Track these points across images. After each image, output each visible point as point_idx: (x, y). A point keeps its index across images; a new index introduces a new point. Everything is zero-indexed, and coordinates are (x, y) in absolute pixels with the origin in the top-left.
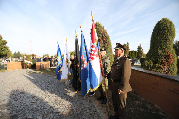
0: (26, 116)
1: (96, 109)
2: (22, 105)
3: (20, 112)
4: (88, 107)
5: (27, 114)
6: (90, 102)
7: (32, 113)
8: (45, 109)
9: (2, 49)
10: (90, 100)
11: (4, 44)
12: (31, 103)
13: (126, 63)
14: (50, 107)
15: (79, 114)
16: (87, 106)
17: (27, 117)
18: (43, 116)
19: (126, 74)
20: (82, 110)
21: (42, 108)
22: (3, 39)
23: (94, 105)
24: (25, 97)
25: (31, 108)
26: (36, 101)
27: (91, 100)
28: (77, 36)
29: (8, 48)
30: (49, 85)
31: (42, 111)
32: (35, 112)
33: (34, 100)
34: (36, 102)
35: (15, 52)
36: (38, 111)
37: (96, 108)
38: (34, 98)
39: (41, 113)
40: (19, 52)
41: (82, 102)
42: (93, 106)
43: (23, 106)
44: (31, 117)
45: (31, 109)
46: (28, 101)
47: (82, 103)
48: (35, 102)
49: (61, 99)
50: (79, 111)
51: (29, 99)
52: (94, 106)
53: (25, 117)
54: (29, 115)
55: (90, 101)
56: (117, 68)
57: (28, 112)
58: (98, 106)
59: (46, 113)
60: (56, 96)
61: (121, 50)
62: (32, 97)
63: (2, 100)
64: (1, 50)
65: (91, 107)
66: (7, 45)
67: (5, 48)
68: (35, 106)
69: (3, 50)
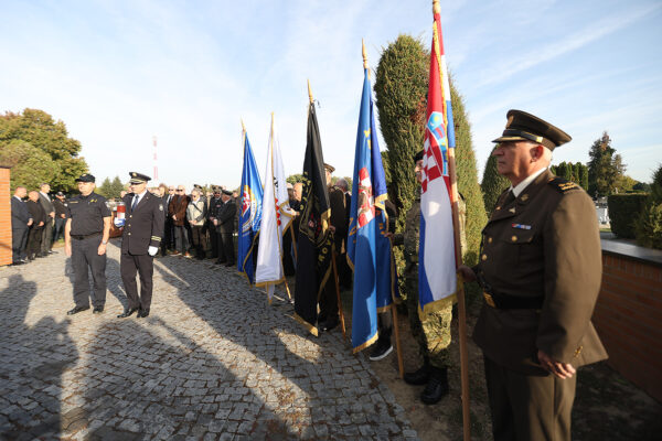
0: (117, 419)
1: (400, 424)
2: (109, 374)
3: (99, 402)
4: (364, 411)
5: (120, 414)
6: (372, 386)
7: (137, 412)
8: (186, 401)
9: (67, 171)
10: (374, 380)
11: (72, 154)
12: (140, 370)
13: (564, 212)
14: (208, 394)
15: (324, 436)
16: (358, 406)
17: (118, 424)
18: (178, 429)
19: (570, 268)
20: (337, 419)
21: (177, 393)
22: (69, 136)
23: (392, 401)
24: (123, 342)
25: (137, 387)
26: (158, 361)
27: (378, 379)
28: (312, 104)
29: (84, 164)
30: (209, 300)
31: (174, 408)
32: (150, 409)
33: (150, 358)
34: (157, 365)
35: (107, 181)
36: (160, 402)
37: (401, 419)
38: (151, 351)
39: (172, 415)
40: (117, 179)
41: (338, 385)
42: (385, 407)
43: (110, 379)
44: (135, 428)
45: (139, 395)
46: (130, 359)
47: (339, 390)
48: (152, 365)
49: (252, 365)
50: (321, 423)
51: (135, 354)
52: (389, 406)
53: (112, 423)
54: (126, 418)
55: (374, 385)
56: (514, 238)
57: (124, 403)
58: (411, 409)
59: (190, 415)
60: (233, 346)
61: (529, 146)
62: (145, 345)
63: (47, 347)
64: (64, 172)
65: (377, 409)
66: (80, 154)
67: (75, 167)
68: (151, 384)
69: (68, 174)
